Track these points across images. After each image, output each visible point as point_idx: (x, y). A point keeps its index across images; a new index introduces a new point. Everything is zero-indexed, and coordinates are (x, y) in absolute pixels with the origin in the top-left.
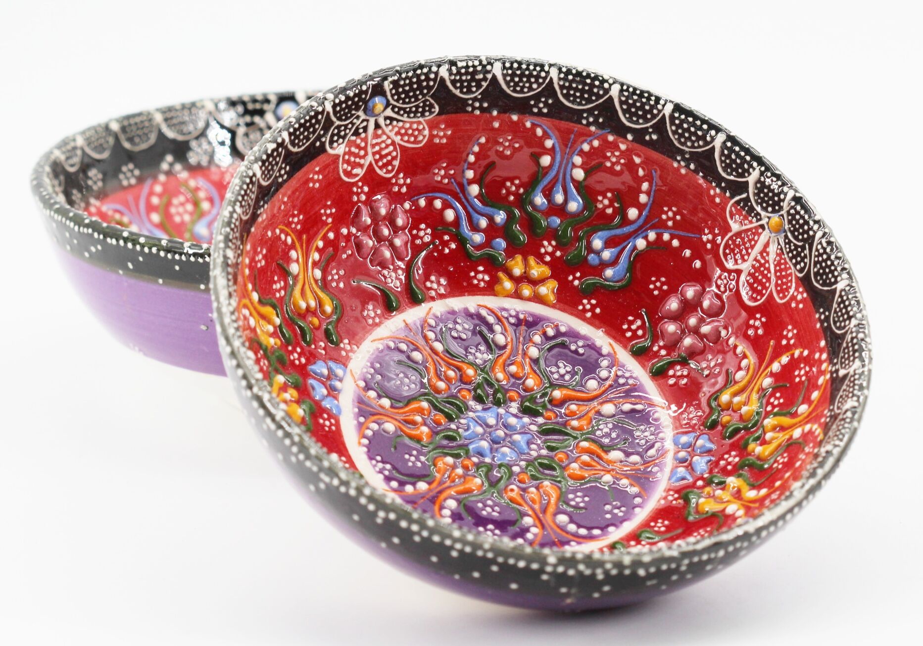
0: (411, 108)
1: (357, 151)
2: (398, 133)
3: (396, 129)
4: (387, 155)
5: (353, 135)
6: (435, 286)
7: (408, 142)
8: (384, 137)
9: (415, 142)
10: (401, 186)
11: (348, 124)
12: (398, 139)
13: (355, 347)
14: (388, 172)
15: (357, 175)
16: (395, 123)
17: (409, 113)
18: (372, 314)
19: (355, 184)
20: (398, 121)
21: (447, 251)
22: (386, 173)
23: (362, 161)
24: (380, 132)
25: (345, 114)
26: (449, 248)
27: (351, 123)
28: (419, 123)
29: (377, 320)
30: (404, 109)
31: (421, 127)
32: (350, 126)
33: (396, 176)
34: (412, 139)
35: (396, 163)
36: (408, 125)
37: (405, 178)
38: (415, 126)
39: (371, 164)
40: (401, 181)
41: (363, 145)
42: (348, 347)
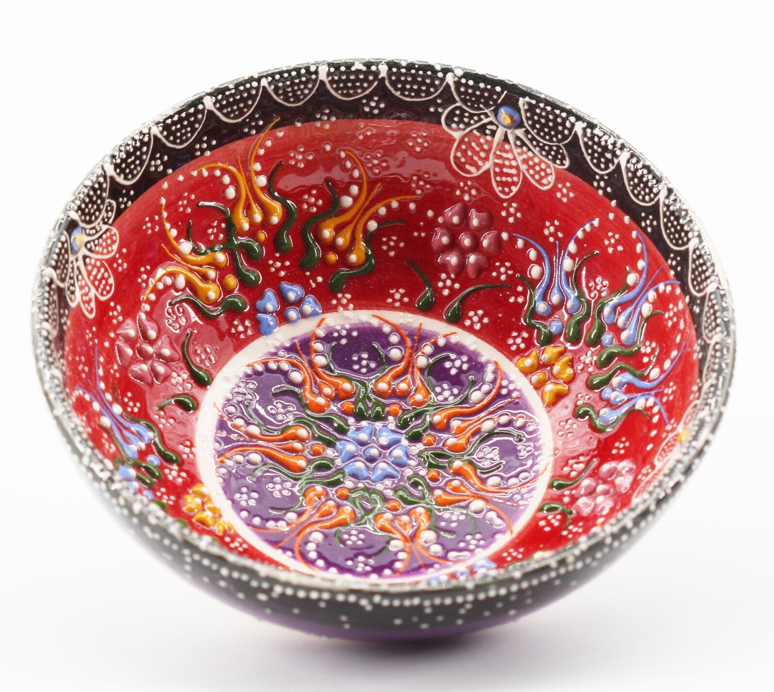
0: (545, 145)
1: (477, 149)
2: (525, 161)
3: (525, 156)
4: (508, 175)
5: (478, 129)
6: (475, 319)
7: (533, 176)
8: (510, 156)
9: (539, 181)
10: (509, 215)
11: (475, 115)
12: (523, 167)
13: (351, 306)
14: (503, 192)
15: (468, 172)
16: (525, 149)
17: (542, 148)
18: (397, 296)
19: (465, 180)
20: (529, 150)
21: (512, 300)
22: (501, 192)
23: (480, 163)
24: (507, 147)
25: (473, 103)
26: (516, 299)
27: (479, 115)
28: (548, 166)
29: (397, 304)
30: (538, 142)
31: (548, 171)
32: (476, 118)
33: (510, 201)
34: (537, 177)
35: (515, 189)
36: (536, 160)
37: (517, 210)
38: (543, 166)
39: (487, 172)
40: (512, 210)
41: (486, 147)
42: (344, 301)
